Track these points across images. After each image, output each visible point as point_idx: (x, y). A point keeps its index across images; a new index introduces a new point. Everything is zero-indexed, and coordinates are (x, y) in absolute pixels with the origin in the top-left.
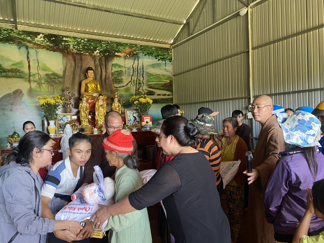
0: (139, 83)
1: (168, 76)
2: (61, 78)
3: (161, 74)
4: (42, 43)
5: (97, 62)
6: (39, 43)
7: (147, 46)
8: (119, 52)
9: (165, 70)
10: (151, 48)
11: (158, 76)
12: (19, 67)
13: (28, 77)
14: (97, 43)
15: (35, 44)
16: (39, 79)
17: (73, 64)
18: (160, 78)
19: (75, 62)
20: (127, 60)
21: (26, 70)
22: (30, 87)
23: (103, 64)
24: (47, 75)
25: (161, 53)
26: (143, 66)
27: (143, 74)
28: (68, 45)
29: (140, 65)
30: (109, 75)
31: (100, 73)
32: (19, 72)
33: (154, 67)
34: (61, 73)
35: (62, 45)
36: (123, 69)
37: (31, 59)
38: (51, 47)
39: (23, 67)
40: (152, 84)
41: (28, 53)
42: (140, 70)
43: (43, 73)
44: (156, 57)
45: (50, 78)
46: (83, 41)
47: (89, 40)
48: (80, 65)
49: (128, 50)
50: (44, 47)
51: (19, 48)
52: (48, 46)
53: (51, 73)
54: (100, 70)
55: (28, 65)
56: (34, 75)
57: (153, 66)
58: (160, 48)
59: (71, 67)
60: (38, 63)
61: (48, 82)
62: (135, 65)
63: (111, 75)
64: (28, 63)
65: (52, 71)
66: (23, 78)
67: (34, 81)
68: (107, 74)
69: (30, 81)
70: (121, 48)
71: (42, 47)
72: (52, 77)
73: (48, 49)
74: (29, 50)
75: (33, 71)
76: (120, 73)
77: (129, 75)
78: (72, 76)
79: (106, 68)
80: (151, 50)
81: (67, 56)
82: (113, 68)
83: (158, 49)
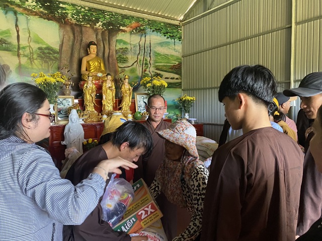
0: (146, 64)
1: (177, 57)
2: (57, 53)
3: (169, 54)
4: (34, 9)
5: (100, 37)
6: (30, 8)
7: (155, 21)
8: (124, 25)
9: (174, 50)
10: (160, 23)
11: (166, 57)
12: (6, 37)
13: (16, 50)
14: (100, 14)
15: (25, 9)
16: (30, 53)
17: (72, 37)
18: (169, 58)
19: (74, 34)
20: (133, 36)
21: (14, 41)
22: (20, 62)
23: (105, 39)
24: (40, 49)
25: (170, 30)
26: (150, 43)
27: (150, 53)
28: (66, 13)
29: (148, 43)
30: (113, 52)
31: (102, 49)
32: (6, 44)
33: (162, 46)
34: (57, 47)
35: (58, 12)
36: (129, 47)
37: (21, 27)
38: (45, 14)
39: (10, 36)
40: (159, 66)
41: (17, 20)
42: (147, 48)
43: (35, 46)
44: (165, 34)
45: (44, 53)
46: (83, 10)
47: (90, 9)
48: (79, 39)
49: (134, 24)
50: (36, 14)
51: (6, 13)
52: (42, 12)
53: (44, 46)
54: (102, 45)
55: (16, 34)
56: (24, 48)
57: (161, 44)
58: (169, 24)
59: (69, 40)
60: (29, 33)
61: (42, 57)
62: (142, 43)
63: (114, 53)
64: (16, 33)
65: (46, 44)
66: (10, 51)
67: (25, 56)
68: (111, 51)
69: (19, 55)
70: (127, 21)
71: (34, 14)
72: (46, 51)
73: (41, 17)
74: (18, 16)
75: (23, 43)
76: (125, 51)
77: (135, 54)
78: (70, 52)
79: (109, 44)
80: (159, 26)
81: (64, 28)
82: (118, 44)
83: (167, 25)
